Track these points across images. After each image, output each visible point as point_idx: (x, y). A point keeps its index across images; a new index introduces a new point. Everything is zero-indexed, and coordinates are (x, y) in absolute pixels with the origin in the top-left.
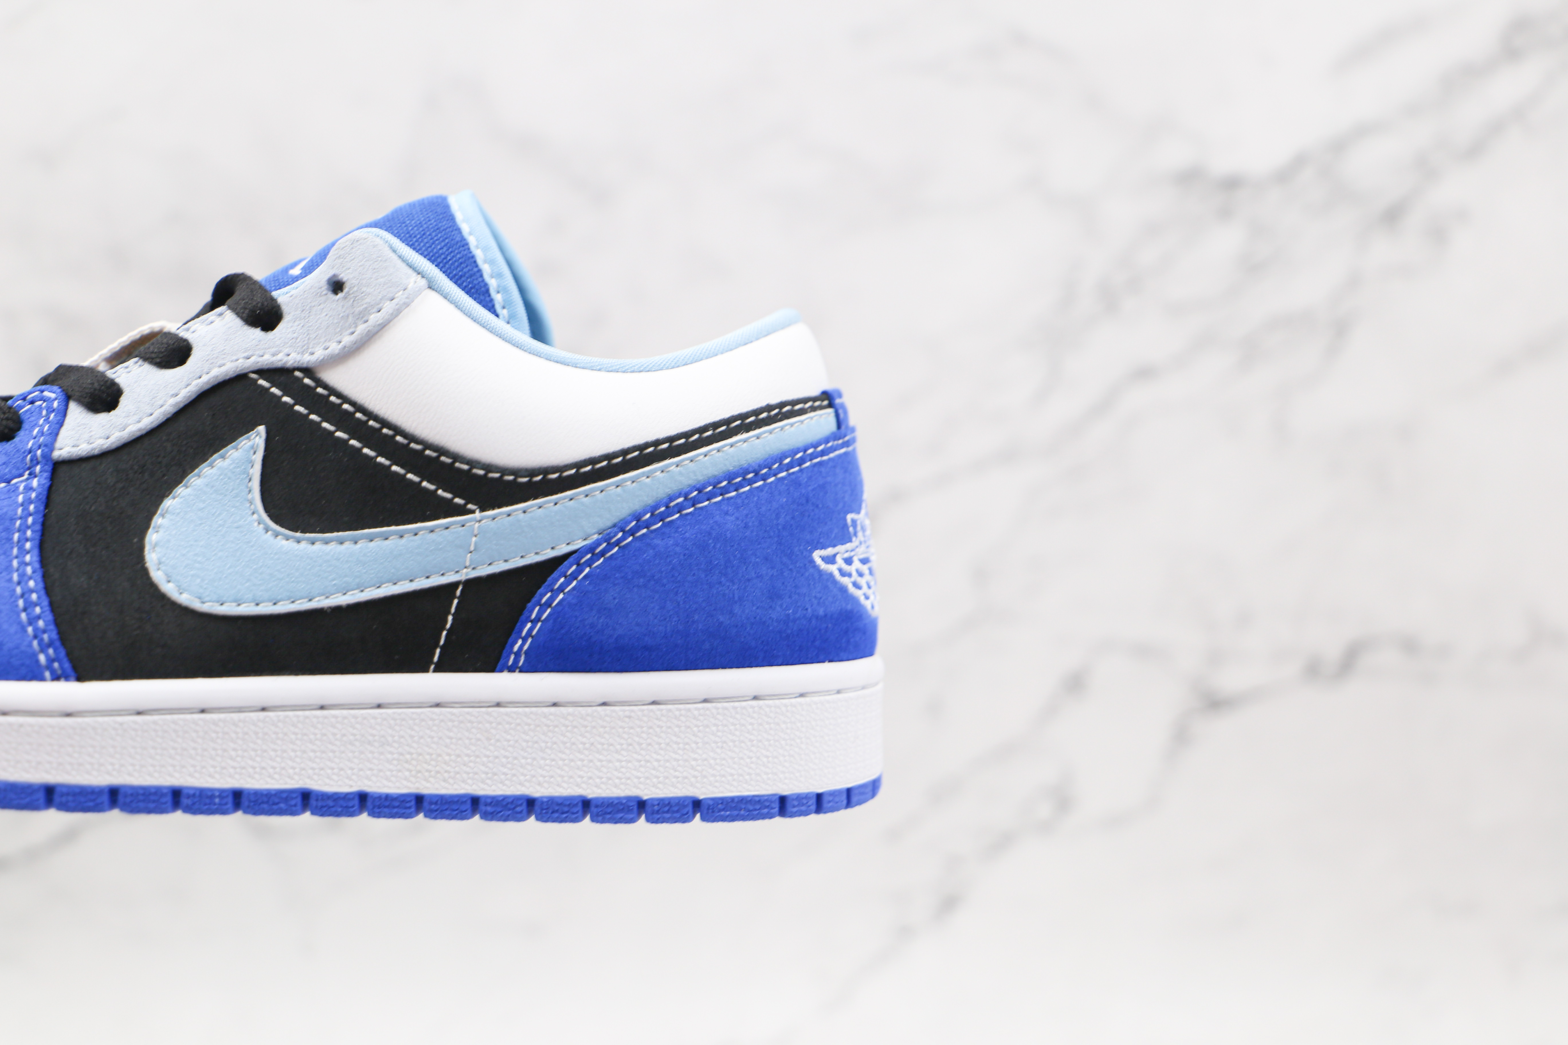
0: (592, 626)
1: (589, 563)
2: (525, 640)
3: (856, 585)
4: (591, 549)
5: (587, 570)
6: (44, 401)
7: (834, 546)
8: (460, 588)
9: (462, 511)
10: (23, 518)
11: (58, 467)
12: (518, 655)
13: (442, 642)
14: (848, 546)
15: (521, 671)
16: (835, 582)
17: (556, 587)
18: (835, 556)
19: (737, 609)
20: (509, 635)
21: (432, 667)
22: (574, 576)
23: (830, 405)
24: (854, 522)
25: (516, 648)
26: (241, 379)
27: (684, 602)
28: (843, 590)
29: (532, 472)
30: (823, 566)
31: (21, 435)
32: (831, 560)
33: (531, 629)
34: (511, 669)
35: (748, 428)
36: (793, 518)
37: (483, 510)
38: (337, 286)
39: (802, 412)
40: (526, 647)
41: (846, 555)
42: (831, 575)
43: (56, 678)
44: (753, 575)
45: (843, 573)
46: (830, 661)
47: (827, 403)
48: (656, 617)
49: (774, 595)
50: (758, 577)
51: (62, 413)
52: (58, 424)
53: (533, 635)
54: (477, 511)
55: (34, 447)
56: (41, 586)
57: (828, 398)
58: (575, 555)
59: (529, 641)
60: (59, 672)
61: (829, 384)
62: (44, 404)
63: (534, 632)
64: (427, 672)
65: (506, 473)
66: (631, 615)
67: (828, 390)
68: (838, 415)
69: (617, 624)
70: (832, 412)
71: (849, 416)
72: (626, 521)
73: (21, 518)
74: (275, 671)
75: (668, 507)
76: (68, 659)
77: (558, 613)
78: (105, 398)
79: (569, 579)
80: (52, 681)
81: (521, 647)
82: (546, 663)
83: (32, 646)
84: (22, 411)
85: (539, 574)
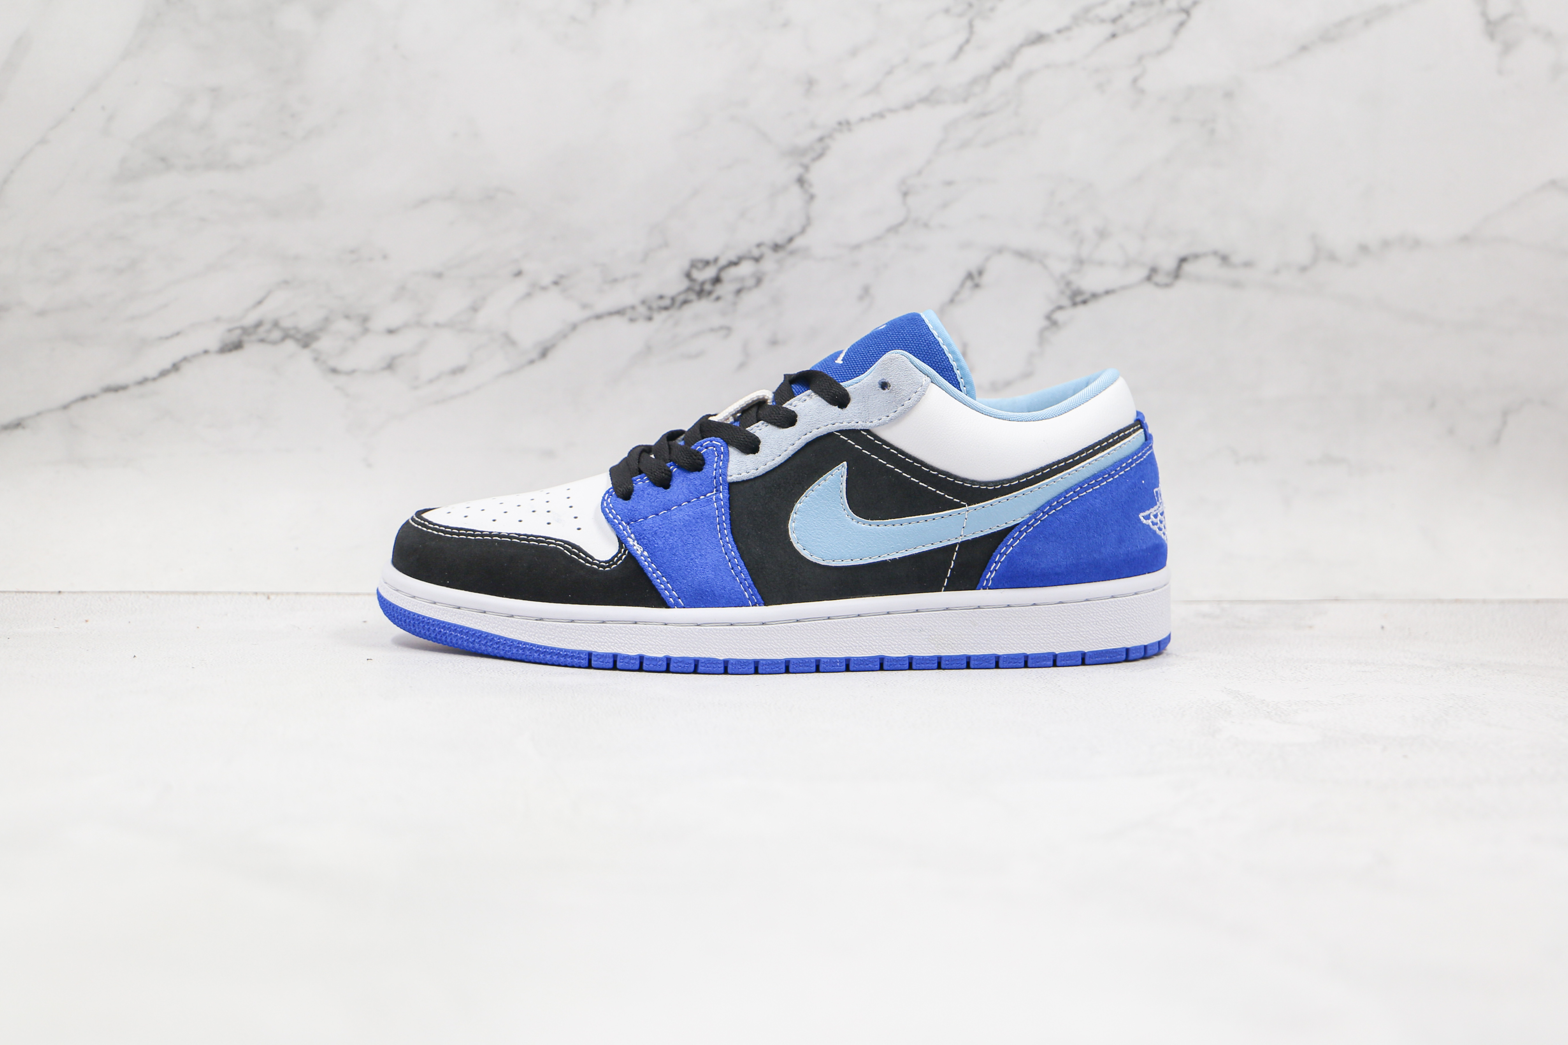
0: (1028, 563)
1: (1025, 530)
2: (992, 572)
3: (1160, 529)
4: (1026, 522)
5: (1025, 533)
6: (714, 447)
7: (1149, 509)
8: (958, 546)
9: (958, 506)
10: (720, 516)
11: (732, 485)
12: (988, 580)
13: (948, 575)
14: (1156, 507)
15: (989, 589)
16: (1150, 529)
17: (1009, 544)
18: (1149, 515)
19: (1103, 550)
20: (984, 570)
21: (943, 588)
22: (1018, 538)
23: (1141, 427)
24: (1157, 492)
25: (987, 577)
26: (830, 435)
27: (1076, 548)
28: (1154, 532)
29: (995, 483)
30: (1145, 521)
31: (707, 468)
32: (1147, 517)
33: (995, 567)
34: (984, 588)
35: (1103, 449)
36: (1130, 497)
37: (969, 505)
38: (884, 385)
39: (1129, 434)
40: (992, 576)
41: (1155, 513)
42: (1149, 526)
44: (1110, 531)
45: (1154, 524)
46: (1148, 573)
47: (1139, 426)
48: (1061, 557)
49: (1121, 541)
50: (1113, 532)
51: (727, 454)
52: (726, 461)
53: (996, 570)
54: (966, 505)
55: (717, 475)
56: (738, 555)
57: (1140, 423)
58: (1018, 526)
59: (994, 572)
60: (756, 601)
61: (1138, 413)
62: (715, 449)
63: (997, 568)
64: (941, 591)
65: (982, 485)
66: (1049, 557)
67: (1139, 417)
68: (1145, 431)
69: (1041, 562)
70: (1142, 430)
71: (1150, 431)
72: (1044, 506)
73: (718, 517)
74: (863, 595)
75: (1065, 497)
76: (759, 594)
77: (1010, 558)
78: (751, 446)
79: (1015, 539)
80: (753, 606)
81: (990, 576)
82: (1003, 584)
83: (740, 588)
84: (702, 452)
85: (999, 537)
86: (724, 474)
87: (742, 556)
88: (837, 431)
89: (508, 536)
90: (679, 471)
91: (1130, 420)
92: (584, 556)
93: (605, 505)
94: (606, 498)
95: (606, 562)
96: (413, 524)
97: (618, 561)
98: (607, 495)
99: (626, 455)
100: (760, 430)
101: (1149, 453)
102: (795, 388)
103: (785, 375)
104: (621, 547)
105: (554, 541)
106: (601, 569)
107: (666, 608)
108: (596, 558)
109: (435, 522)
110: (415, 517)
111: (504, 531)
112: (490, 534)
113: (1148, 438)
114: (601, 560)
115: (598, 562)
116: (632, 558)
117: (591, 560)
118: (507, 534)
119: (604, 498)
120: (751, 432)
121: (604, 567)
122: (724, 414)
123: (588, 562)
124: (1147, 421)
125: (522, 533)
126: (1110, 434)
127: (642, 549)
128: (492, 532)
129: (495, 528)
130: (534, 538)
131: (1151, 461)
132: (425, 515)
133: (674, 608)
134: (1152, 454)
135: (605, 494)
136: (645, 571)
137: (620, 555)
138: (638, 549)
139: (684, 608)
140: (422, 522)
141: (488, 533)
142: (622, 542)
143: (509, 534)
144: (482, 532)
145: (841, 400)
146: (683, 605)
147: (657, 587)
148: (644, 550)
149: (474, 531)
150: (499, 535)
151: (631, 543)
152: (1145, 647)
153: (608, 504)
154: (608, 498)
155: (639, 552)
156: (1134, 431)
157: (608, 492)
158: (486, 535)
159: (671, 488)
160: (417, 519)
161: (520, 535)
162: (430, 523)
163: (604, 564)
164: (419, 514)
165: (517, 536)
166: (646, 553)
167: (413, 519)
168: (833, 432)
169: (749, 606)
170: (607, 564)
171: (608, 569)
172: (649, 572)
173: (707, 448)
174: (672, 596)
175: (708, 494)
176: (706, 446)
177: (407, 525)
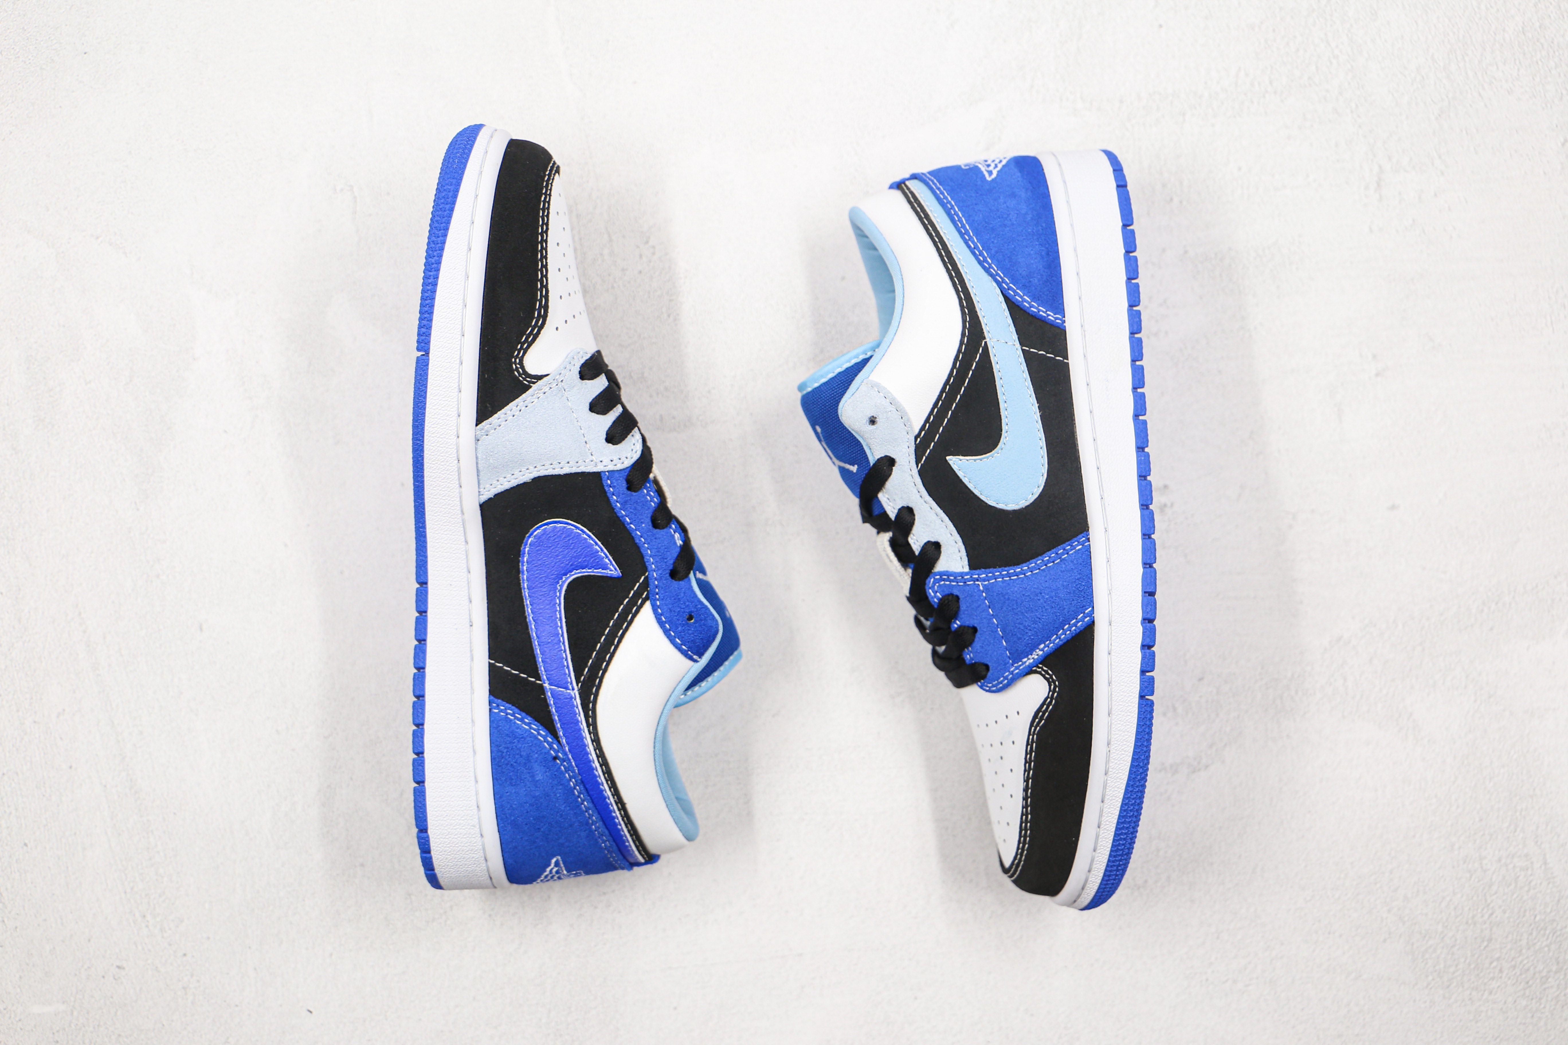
0: (1039, 280)
1: (1007, 284)
2: (1049, 315)
3: (1001, 161)
4: (999, 284)
5: (1011, 285)
6: (935, 585)
8: (1024, 348)
9: (986, 349)
10: (1003, 577)
11: (972, 567)
12: (1057, 318)
13: (1053, 356)
14: (980, 166)
15: (1064, 317)
16: (1001, 170)
17: (1021, 300)
18: (988, 171)
19: (1023, 212)
20: (1046, 323)
21: (1065, 361)
22: (1014, 291)
23: (904, 183)
24: (965, 166)
25: (1053, 319)
26: (921, 473)
27: (1023, 236)
28: (1004, 166)
29: (963, 314)
30: (994, 175)
31: (956, 592)
32: (990, 173)
33: (1043, 312)
34: (1064, 322)
35: (927, 216)
36: (972, 190)
37: (985, 338)
38: (873, 421)
39: (912, 193)
40: (1052, 314)
41: (985, 166)
42: (998, 172)
43: (1088, 540)
44: (1005, 205)
45: (996, 166)
46: (1043, 170)
47: (903, 185)
48: (1032, 250)
49: (1013, 195)
50: (1005, 203)
51: (941, 574)
52: (948, 574)
53: (1046, 311)
54: (985, 340)
55: (963, 581)
56: (1040, 558)
57: (899, 186)
58: (1004, 292)
59: (1048, 312)
60: (1084, 539)
61: (891, 187)
62: (937, 584)
63: (1044, 310)
64: (1068, 363)
65: (965, 325)
66: (1032, 262)
67: (895, 186)
68: (908, 179)
69: (1037, 268)
70: (907, 183)
71: (907, 176)
72: (984, 268)
73: (1003, 578)
74: (1074, 437)
75: (974, 248)
76: (1078, 536)
77: (1034, 298)
78: (933, 549)
79: (1016, 294)
80: (1089, 541)
81: (1052, 317)
82: (1060, 304)
83: (1072, 554)
84: (941, 597)
85: (1014, 308)
86: (962, 575)
87: (1042, 554)
88: (917, 467)
89: (1026, 781)
90: (959, 619)
91: (898, 194)
92: (1045, 706)
93: (994, 688)
94: (988, 688)
95: (1050, 686)
96: (1016, 876)
97: (1048, 674)
98: (985, 687)
99: (942, 674)
100: (917, 541)
101: (928, 175)
102: (876, 512)
103: (864, 522)
104: (1036, 672)
105: (1031, 737)
106: (1057, 689)
107: (1094, 625)
108: (1046, 695)
109: (1014, 854)
110: (1009, 874)
111: (1021, 785)
112: (1025, 799)
113: (914, 177)
114: (1048, 690)
115: (1051, 693)
116: (1046, 661)
117: (1049, 700)
118: (1025, 783)
119: (987, 691)
120: (919, 550)
121: (1055, 687)
122: (903, 578)
123: (1051, 701)
124: (898, 179)
125: (1023, 768)
126: (912, 210)
127: (1038, 650)
128: (1023, 798)
129: (1020, 794)
130: (1028, 756)
131: (935, 173)
132: (1007, 864)
133: (1094, 617)
134: (930, 173)
135: (984, 690)
136: (1058, 646)
137: (1043, 673)
138: (1037, 654)
139: (1093, 607)
140: (1014, 867)
141: (1024, 802)
142: (1030, 671)
143: (1025, 781)
144: (1023, 808)
145: (888, 463)
146: (1090, 609)
147: (1074, 635)
148: (1038, 649)
149: (1022, 815)
150: (1026, 790)
151: (1032, 661)
152: (1114, 170)
153: (993, 686)
154: (987, 687)
155: (1041, 653)
156: (908, 189)
157: (981, 687)
158: (1027, 802)
159: (976, 625)
160: (1011, 872)
161: (1025, 771)
162: (1015, 858)
163: (1052, 687)
164: (1005, 871)
165: (1026, 773)
166: (1042, 646)
167: (1011, 877)
168: (918, 471)
169: (1090, 545)
170: (1052, 684)
171: (1057, 683)
172: (1058, 642)
173: (936, 592)
174: (1082, 620)
175: (981, 588)
176: (934, 594)
177: (1016, 882)
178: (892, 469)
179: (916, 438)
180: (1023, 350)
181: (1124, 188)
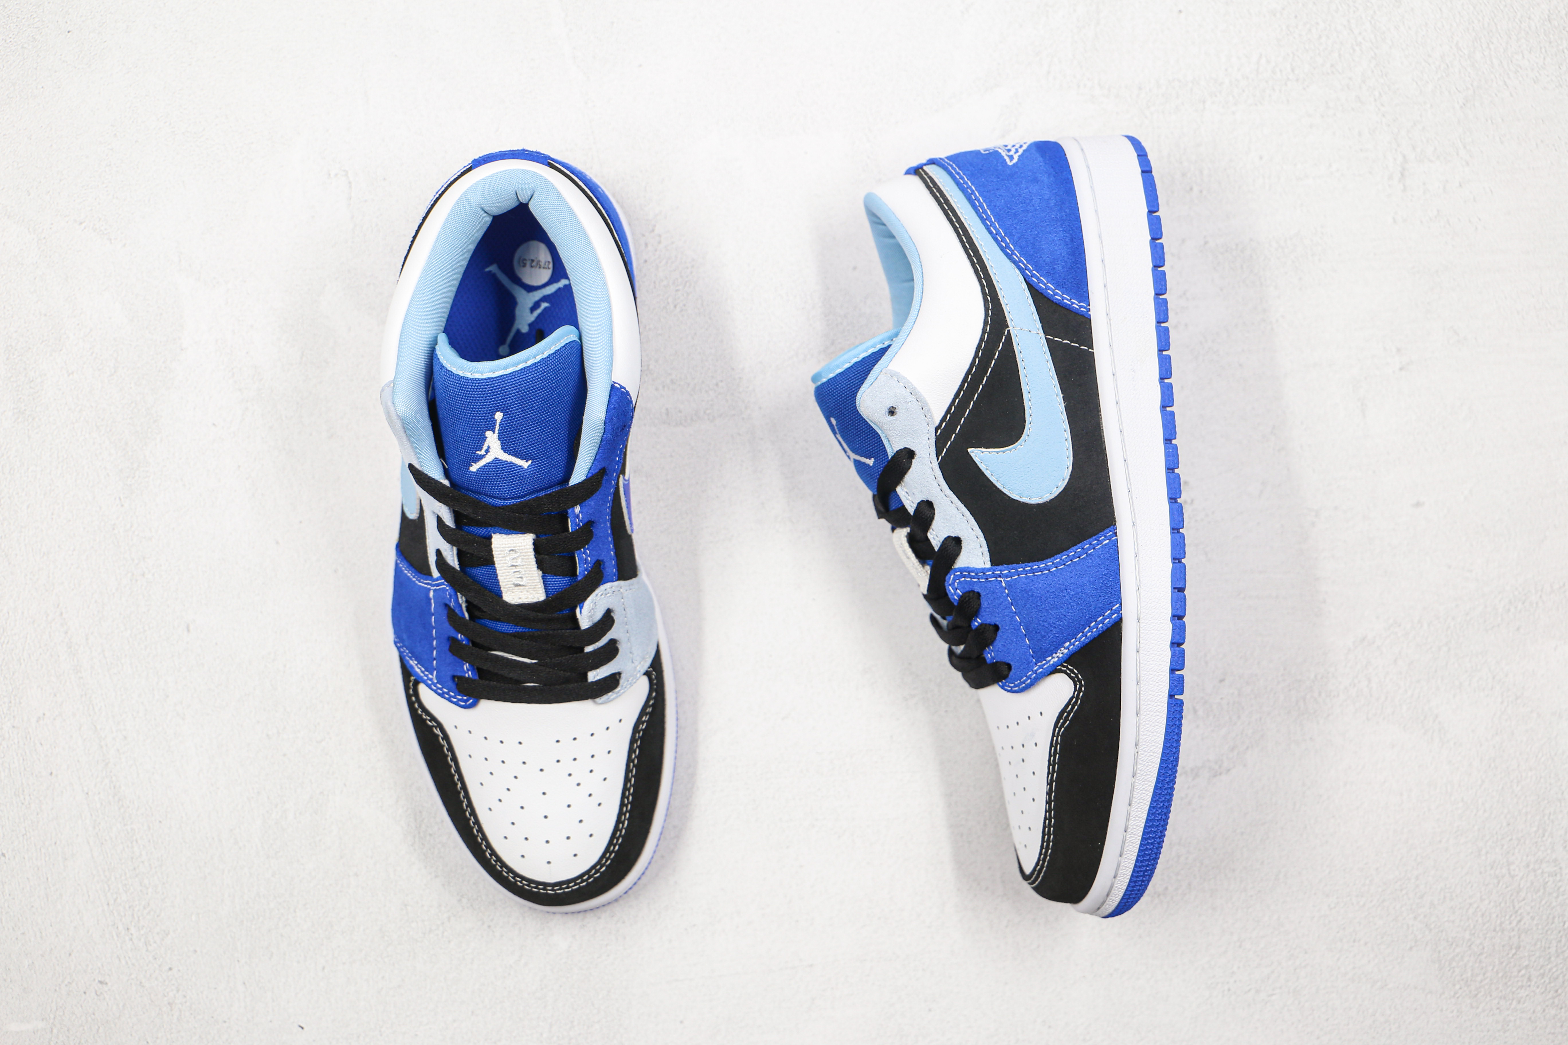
0: (1063, 268)
1: (1030, 271)
2: (1073, 303)
4: (1022, 271)
5: (1034, 272)
6: (955, 582)
7: (1003, 157)
8: (1048, 337)
9: (1009, 337)
11: (994, 562)
12: (1081, 307)
13: (1077, 345)
14: (1000, 151)
15: (1089, 305)
17: (1044, 287)
18: (1008, 156)
19: (1046, 197)
20: (1071, 311)
21: (1090, 350)
22: (1038, 278)
23: (922, 168)
24: (985, 151)
25: (1077, 307)
26: (941, 466)
27: (1046, 222)
28: (1024, 151)
29: (986, 302)
30: (1015, 160)
32: (1011, 158)
33: (1067, 300)
34: (1089, 310)
35: (947, 201)
36: (993, 175)
37: (1008, 327)
38: (892, 412)
39: (930, 178)
40: (1077, 302)
41: (1006, 151)
42: (1019, 156)
43: (1116, 534)
44: (1027, 190)
45: (1017, 151)
46: (1065, 155)
47: (920, 170)
48: (1056, 236)
49: (1035, 180)
50: (1028, 188)
51: (962, 570)
52: (968, 570)
53: (1071, 299)
54: (1008, 329)
55: (985, 577)
56: (1065, 553)
57: (917, 171)
58: (1027, 279)
59: (1072, 300)
60: (1111, 533)
61: (908, 172)
62: (958, 581)
63: (1069, 298)
64: (1093, 352)
65: (988, 313)
66: (1056, 248)
67: (912, 172)
68: (925, 165)
69: (1061, 255)
70: (925, 168)
71: (924, 161)
72: (1006, 254)
73: (1026, 574)
74: (1100, 429)
75: (996, 234)
76: (1104, 530)
77: (1058, 286)
78: (954, 544)
79: (1040, 281)
80: (1117, 536)
81: (1077, 305)
82: (1084, 292)
83: (1099, 549)
84: (961, 594)
85: (1038, 296)
86: (984, 571)
87: (1067, 549)
88: (938, 459)
89: (1050, 784)
90: (980, 616)
91: (915, 180)
92: (1070, 707)
93: (1017, 688)
94: (1009, 689)
95: (1075, 685)
96: (1037, 883)
97: (1074, 673)
98: (1006, 688)
99: (959, 675)
100: (936, 536)
101: (946, 160)
102: (893, 506)
103: (879, 518)
104: (1060, 671)
105: (1055, 738)
106: (1083, 689)
107: (1122, 622)
108: (1072, 695)
109: (1036, 860)
110: (1030, 881)
111: (1044, 788)
112: (1048, 802)
113: (932, 162)
114: (1073, 690)
115: (1076, 693)
116: (1071, 659)
117: (1074, 699)
118: (1048, 786)
119: (1008, 691)
120: (939, 546)
121: (1081, 686)
122: (921, 575)
123: (1077, 701)
124: (915, 164)
125: (1047, 771)
126: (931, 195)
127: (1063, 649)
128: (1046, 801)
129: (1042, 798)
130: (1052, 758)
131: (955, 158)
132: (1028, 870)
133: (1122, 614)
134: (947, 158)
135: (1005, 690)
136: (1084, 644)
137: (1068, 672)
138: (1062, 652)
139: (1121, 604)
140: (1036, 873)
141: (1047, 805)
142: (1054, 670)
143: (1048, 784)
144: (1046, 812)
145: (907, 455)
146: (1118, 605)
147: (1101, 632)
148: (1063, 647)
149: (1045, 819)
150: (1049, 793)
151: (1056, 659)
152: (1138, 156)
153: (1015, 686)
154: (1009, 687)
155: (1066, 651)
156: (926, 174)
157: (1002, 687)
158: (1050, 806)
159: (997, 623)
160: (1032, 879)
161: (1049, 773)
162: (1037, 864)
163: (1078, 686)
164: (1026, 877)
165: (1050, 776)
166: (1067, 644)
167: (1030, 884)
168: (939, 464)
169: (1117, 539)
170: (1078, 683)
171: (1083, 682)
172: (1084, 640)
173: (956, 589)
174: (1109, 617)
175: (1004, 585)
176: (954, 591)
177: (1037, 890)
178: (912, 462)
179: (937, 429)
180: (1046, 338)
181: (1149, 174)
